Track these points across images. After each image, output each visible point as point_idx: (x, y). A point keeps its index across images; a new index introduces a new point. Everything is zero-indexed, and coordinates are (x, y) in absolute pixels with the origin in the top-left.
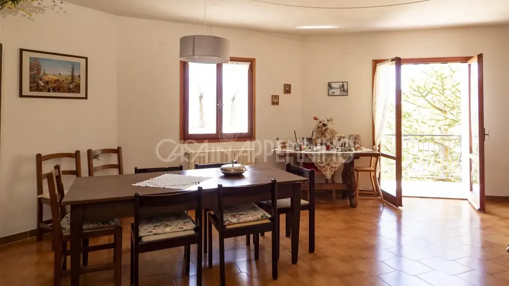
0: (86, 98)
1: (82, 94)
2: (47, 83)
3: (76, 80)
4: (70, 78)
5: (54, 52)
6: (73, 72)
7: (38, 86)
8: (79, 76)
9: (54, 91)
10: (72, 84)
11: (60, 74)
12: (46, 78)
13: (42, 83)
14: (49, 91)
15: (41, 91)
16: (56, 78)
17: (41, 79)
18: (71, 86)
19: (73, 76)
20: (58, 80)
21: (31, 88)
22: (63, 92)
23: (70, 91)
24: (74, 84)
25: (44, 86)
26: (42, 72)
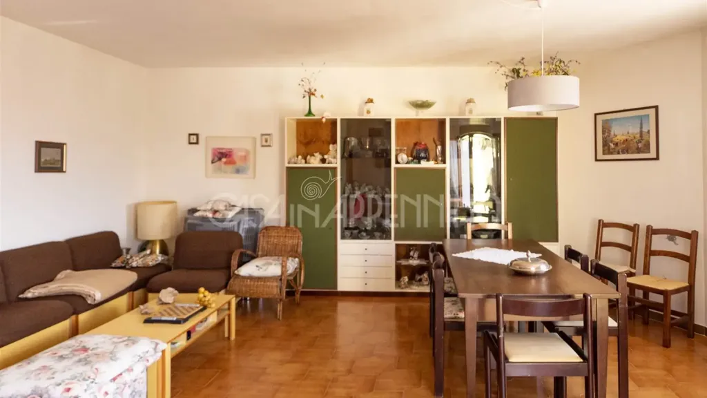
0: (657, 158)
1: (653, 154)
2: (616, 144)
3: (645, 137)
4: (638, 136)
5: (623, 109)
6: (641, 128)
7: (609, 149)
8: (649, 132)
9: (623, 153)
10: (641, 142)
11: (628, 133)
12: (616, 140)
13: (612, 145)
14: (619, 153)
15: (612, 153)
16: (624, 138)
17: (612, 142)
18: (640, 145)
19: (641, 132)
20: (627, 140)
21: (604, 151)
22: (632, 153)
23: (639, 151)
24: (643, 142)
25: (614, 149)
26: (612, 133)
